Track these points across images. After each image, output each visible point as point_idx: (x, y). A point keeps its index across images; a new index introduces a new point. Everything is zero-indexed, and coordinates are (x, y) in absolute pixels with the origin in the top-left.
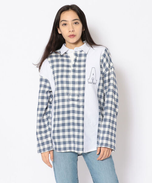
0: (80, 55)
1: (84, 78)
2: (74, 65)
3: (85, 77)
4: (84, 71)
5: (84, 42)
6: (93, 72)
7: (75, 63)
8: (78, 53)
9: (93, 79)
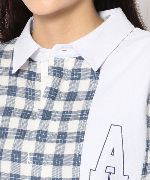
0: (76, 75)
1: (74, 164)
2: (45, 111)
3: (79, 160)
4: (80, 137)
5: (105, 13)
6: (114, 142)
7: (49, 104)
8: (69, 65)
9: (110, 170)
